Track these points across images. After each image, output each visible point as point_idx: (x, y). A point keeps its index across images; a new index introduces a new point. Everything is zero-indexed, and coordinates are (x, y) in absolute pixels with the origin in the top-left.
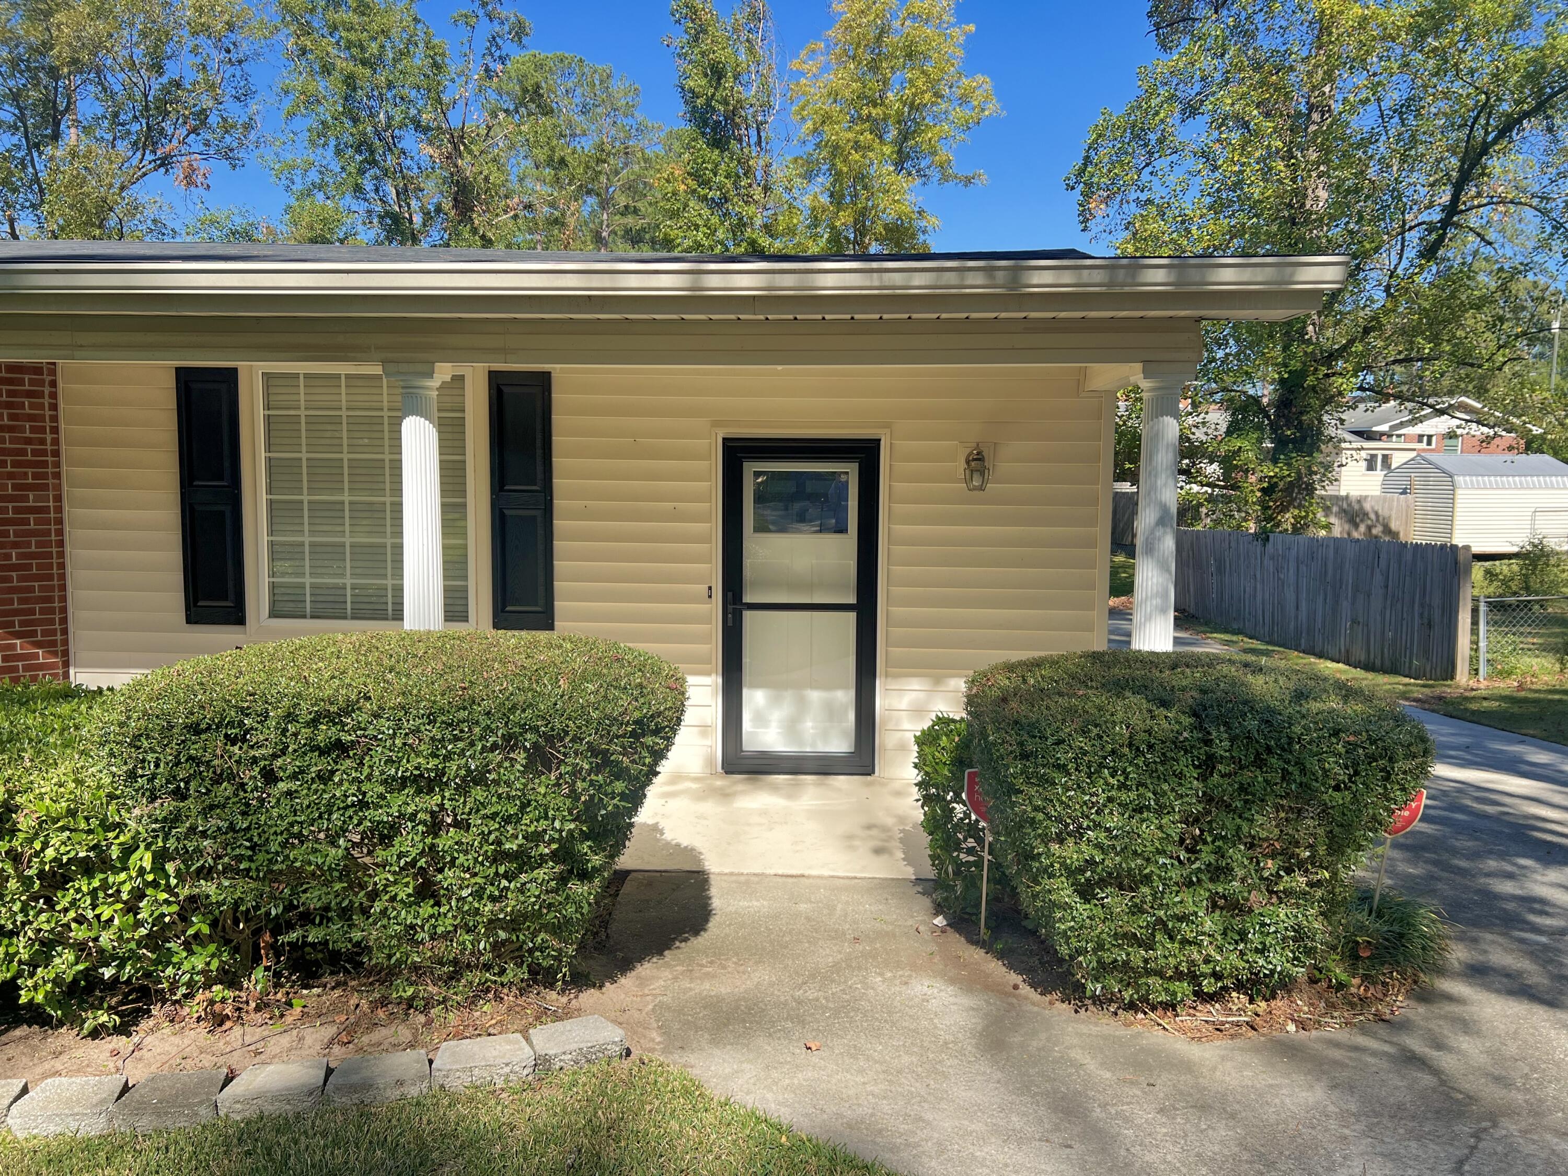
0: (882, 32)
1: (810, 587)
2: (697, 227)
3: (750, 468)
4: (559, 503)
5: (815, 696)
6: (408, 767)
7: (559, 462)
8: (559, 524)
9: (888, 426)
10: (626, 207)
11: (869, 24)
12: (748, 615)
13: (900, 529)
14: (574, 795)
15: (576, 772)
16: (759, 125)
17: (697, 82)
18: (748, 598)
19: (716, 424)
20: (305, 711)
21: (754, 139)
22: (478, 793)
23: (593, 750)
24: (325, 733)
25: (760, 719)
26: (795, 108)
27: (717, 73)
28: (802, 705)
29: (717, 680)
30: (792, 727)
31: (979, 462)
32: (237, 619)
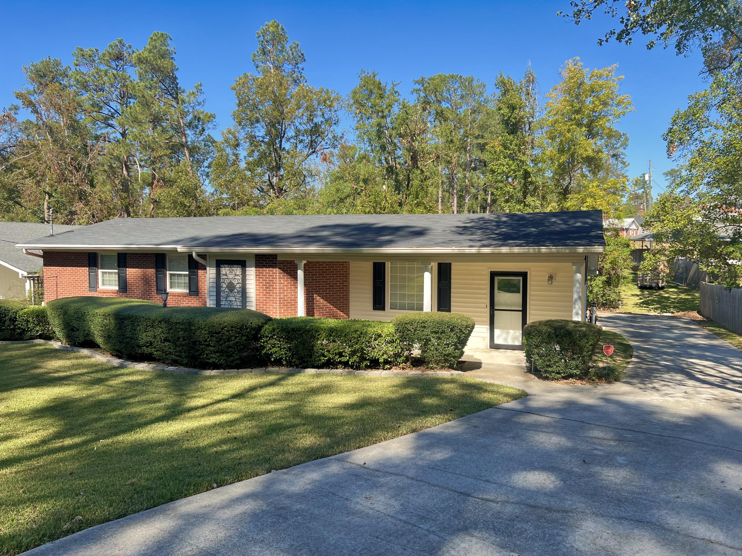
0: (580, 84)
1: (511, 305)
2: (504, 165)
3: (497, 279)
4: (452, 286)
5: (512, 332)
6: (434, 330)
7: (452, 276)
8: (452, 290)
9: (529, 269)
10: (479, 135)
11: (574, 82)
12: (496, 312)
13: (532, 293)
14: (457, 336)
15: (457, 332)
16: (530, 123)
17: (505, 111)
18: (496, 308)
19: (489, 268)
20: (421, 321)
21: (527, 128)
22: (443, 334)
23: (460, 329)
24: (423, 325)
25: (498, 337)
26: (546, 112)
27: (512, 108)
28: (508, 333)
29: (488, 327)
30: (506, 339)
31: (551, 278)
32: (384, 309)
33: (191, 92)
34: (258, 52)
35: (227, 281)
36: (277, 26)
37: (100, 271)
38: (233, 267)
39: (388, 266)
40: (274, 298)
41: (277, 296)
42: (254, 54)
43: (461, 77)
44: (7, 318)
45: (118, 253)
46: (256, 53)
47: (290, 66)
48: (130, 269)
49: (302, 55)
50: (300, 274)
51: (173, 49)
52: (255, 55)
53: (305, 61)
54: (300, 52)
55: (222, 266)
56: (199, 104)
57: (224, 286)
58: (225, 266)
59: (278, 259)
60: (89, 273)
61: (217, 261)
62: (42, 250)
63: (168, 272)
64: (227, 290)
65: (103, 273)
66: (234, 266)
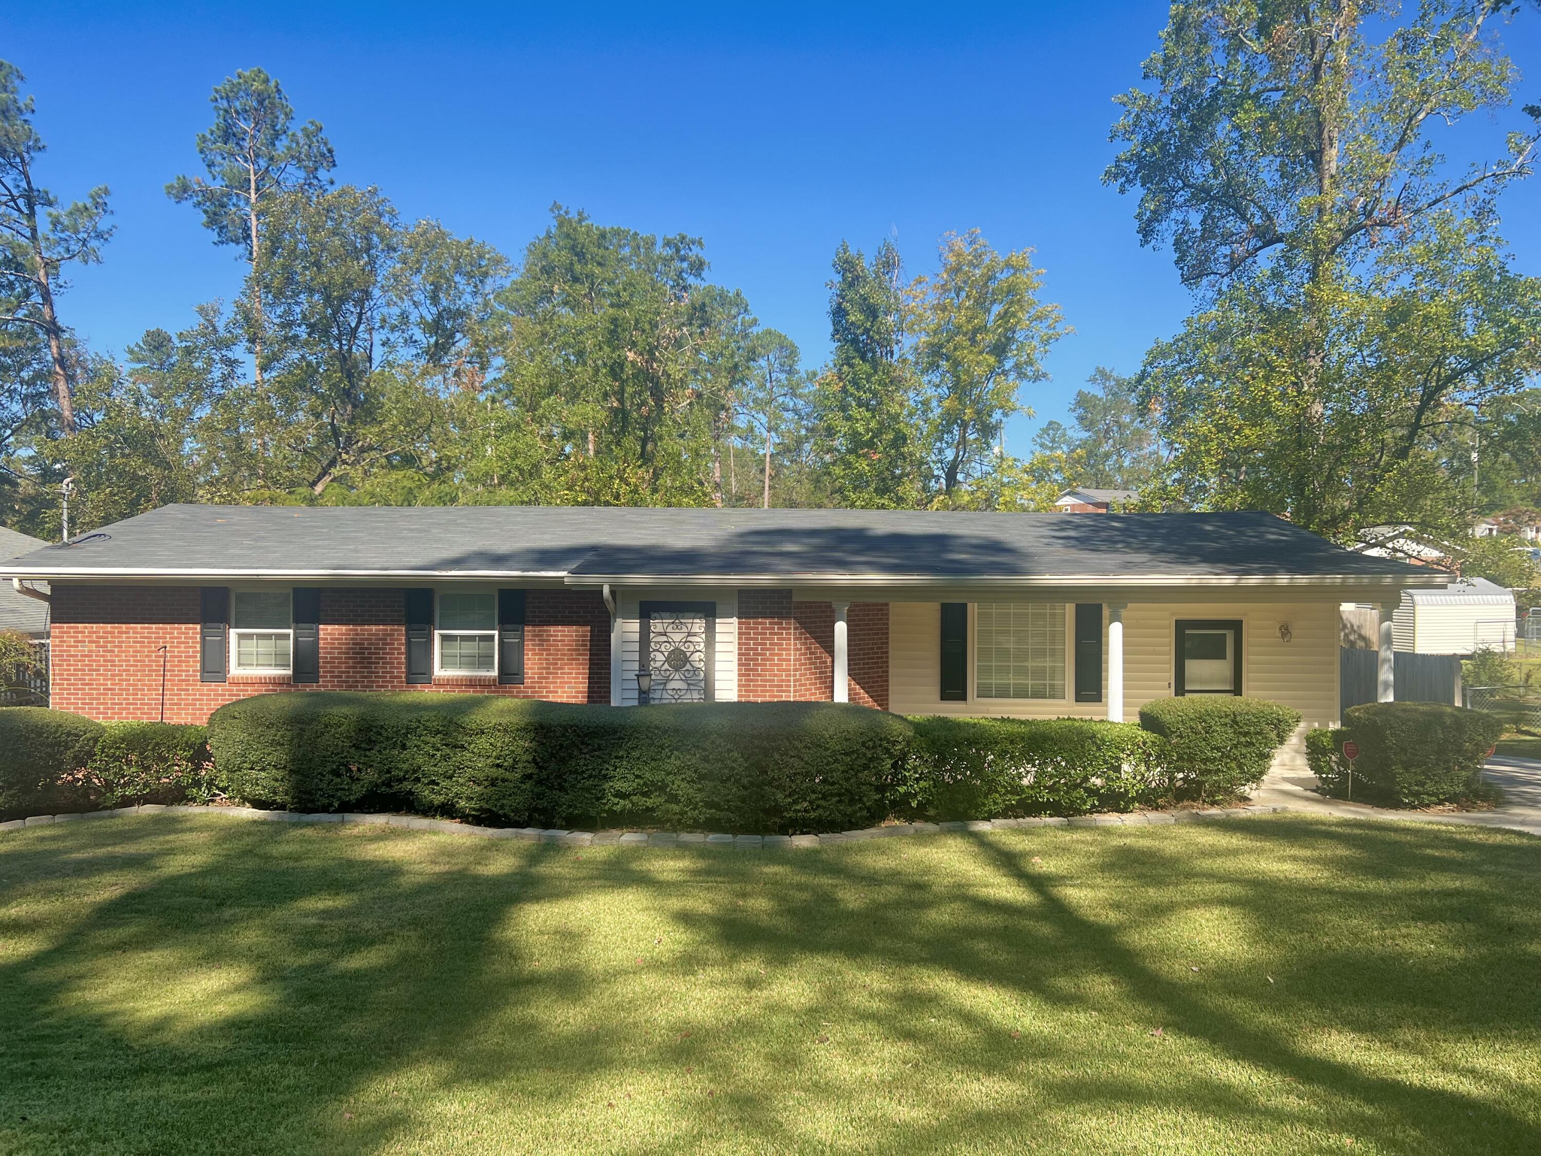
1: (1210, 682)
2: (857, 420)
3: (1188, 633)
4: (1104, 648)
7: (1103, 630)
8: (1104, 657)
9: (1248, 615)
13: (1252, 658)
18: (1186, 688)
19: (1172, 614)
31: (1285, 631)
32: (963, 698)
33: (80, 204)
34: (212, 133)
35: (667, 648)
36: (267, 81)
37: (233, 633)
38: (683, 618)
39: (973, 610)
40: (782, 681)
41: (790, 675)
42: (204, 136)
43: (636, 234)
44: (69, 753)
45: (296, 590)
46: (208, 136)
47: (302, 174)
48: (329, 627)
49: (330, 151)
50: (841, 629)
51: (29, 101)
52: (204, 139)
53: (334, 165)
54: (326, 144)
55: (656, 615)
56: (99, 236)
57: (660, 657)
58: (663, 614)
59: (795, 599)
60: (203, 638)
61: (642, 604)
62: (50, 582)
63: (437, 633)
64: (666, 666)
65: (241, 637)
66: (687, 614)
